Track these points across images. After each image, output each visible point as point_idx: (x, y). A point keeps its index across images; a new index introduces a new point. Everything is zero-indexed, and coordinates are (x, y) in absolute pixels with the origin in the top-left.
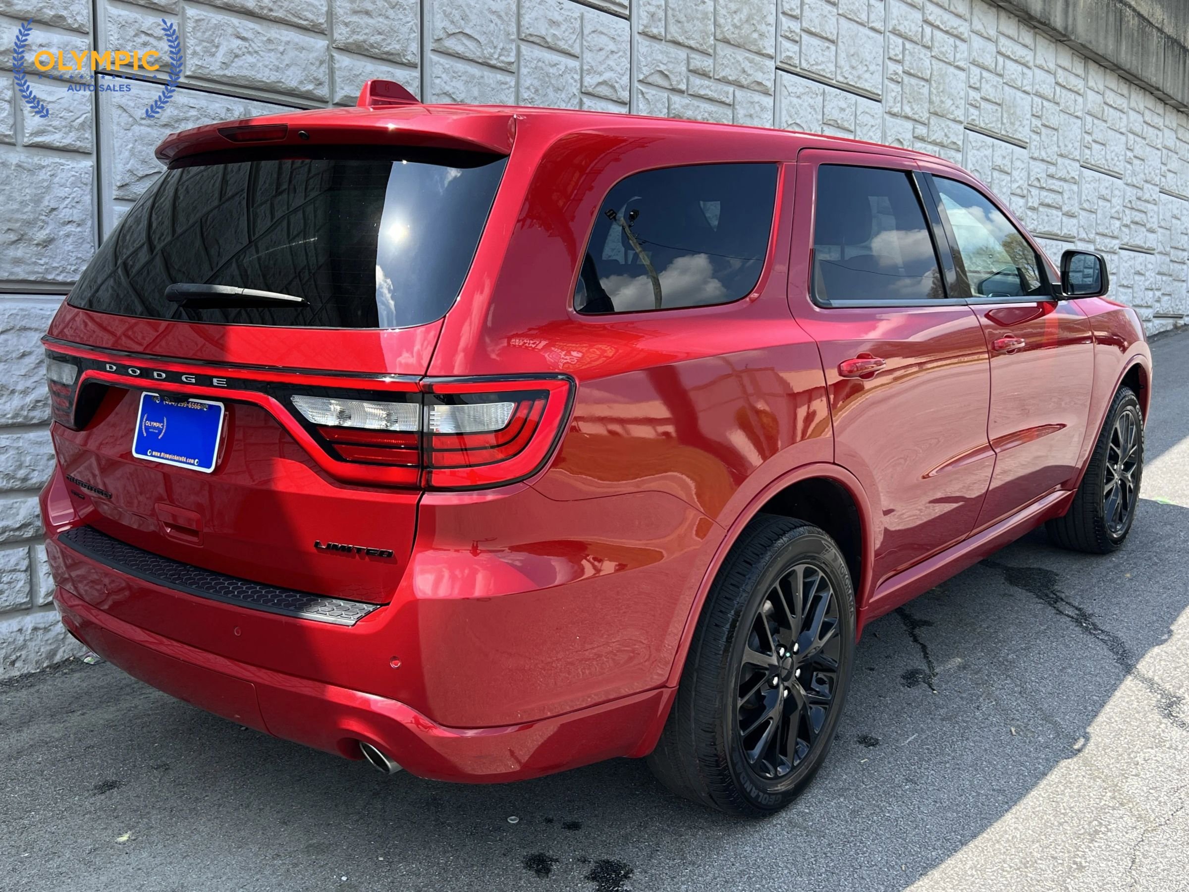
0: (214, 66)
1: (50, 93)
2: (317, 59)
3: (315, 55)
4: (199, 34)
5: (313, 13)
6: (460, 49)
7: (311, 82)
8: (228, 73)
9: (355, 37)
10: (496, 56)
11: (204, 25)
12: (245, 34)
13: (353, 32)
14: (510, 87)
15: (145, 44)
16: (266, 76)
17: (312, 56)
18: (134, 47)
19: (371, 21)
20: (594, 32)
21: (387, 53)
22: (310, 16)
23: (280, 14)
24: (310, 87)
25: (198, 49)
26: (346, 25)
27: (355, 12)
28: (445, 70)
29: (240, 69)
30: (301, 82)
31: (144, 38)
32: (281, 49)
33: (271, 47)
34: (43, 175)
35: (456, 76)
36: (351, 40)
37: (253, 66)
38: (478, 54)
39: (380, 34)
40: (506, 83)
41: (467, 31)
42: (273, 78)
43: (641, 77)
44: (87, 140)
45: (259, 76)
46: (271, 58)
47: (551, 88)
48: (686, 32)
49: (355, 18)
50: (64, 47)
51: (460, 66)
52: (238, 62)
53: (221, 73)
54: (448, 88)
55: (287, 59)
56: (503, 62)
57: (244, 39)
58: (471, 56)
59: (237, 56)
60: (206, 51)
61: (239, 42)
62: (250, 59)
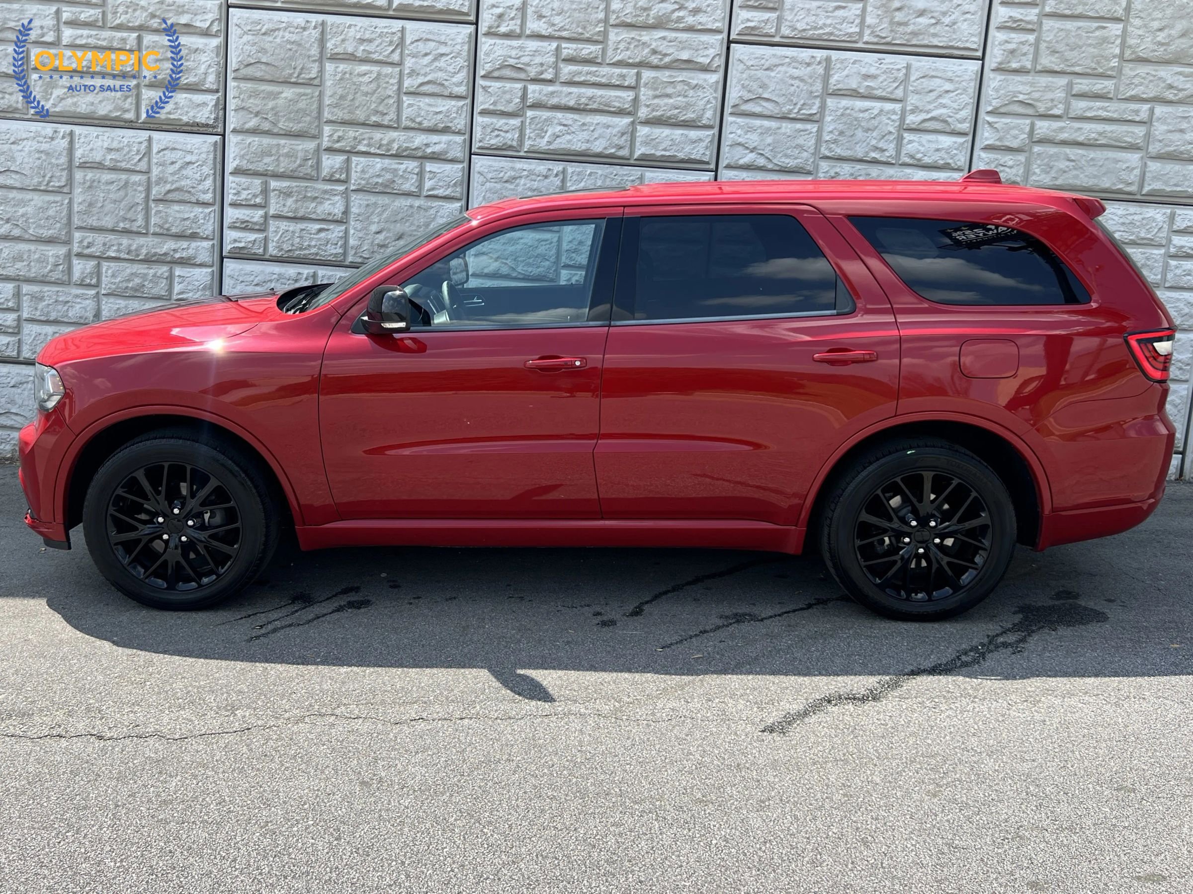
0: (542, 144)
1: (439, 168)
2: (619, 132)
3: (617, 129)
4: (533, 126)
5: (620, 102)
6: (757, 109)
7: (613, 147)
8: (551, 147)
9: (654, 113)
10: (796, 111)
11: (537, 120)
12: (565, 123)
13: (653, 110)
14: (811, 133)
15: (497, 136)
16: (579, 146)
17: (615, 131)
18: (491, 139)
19: (671, 101)
20: (923, 77)
21: (683, 121)
22: (617, 104)
23: (595, 106)
24: (613, 151)
25: (532, 135)
26: (648, 106)
27: (656, 97)
28: (741, 127)
29: (561, 144)
30: (605, 148)
31: (496, 133)
32: (592, 128)
33: (585, 128)
34: (432, 211)
35: (750, 130)
36: (651, 116)
37: (569, 141)
38: (776, 111)
39: (677, 108)
40: (806, 130)
41: (765, 96)
42: (584, 148)
43: (990, 109)
44: (459, 191)
45: (573, 147)
46: (585, 135)
47: (860, 130)
48: (1067, 60)
49: (656, 101)
50: (449, 143)
51: (758, 122)
52: (559, 140)
53: (547, 148)
54: (740, 140)
55: (596, 135)
56: (803, 114)
57: (565, 125)
58: (769, 113)
59: (558, 136)
60: (538, 135)
61: (562, 127)
62: (569, 137)
